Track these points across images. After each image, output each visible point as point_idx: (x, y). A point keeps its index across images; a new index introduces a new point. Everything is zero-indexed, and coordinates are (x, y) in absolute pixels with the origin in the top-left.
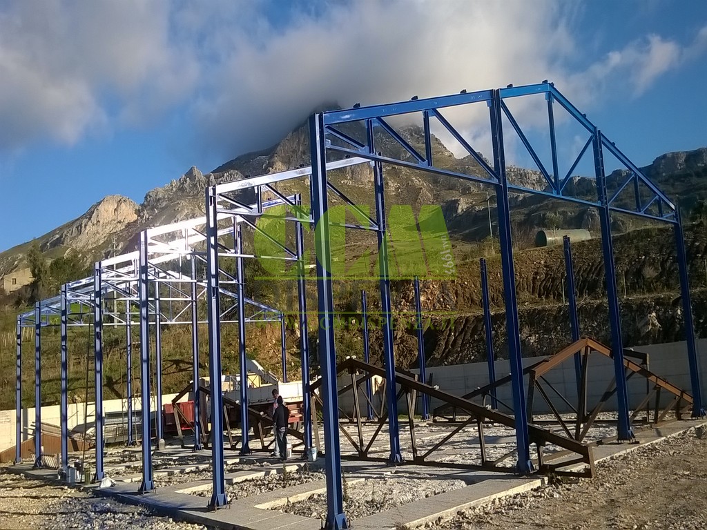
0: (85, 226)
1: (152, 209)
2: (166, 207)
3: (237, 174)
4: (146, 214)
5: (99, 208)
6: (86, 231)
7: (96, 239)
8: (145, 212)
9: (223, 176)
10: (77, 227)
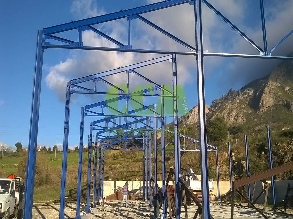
0: (190, 116)
1: (215, 107)
2: (220, 106)
3: (251, 89)
4: (213, 110)
5: (195, 109)
6: (190, 118)
7: (194, 121)
8: (212, 109)
9: (245, 91)
10: (187, 116)
